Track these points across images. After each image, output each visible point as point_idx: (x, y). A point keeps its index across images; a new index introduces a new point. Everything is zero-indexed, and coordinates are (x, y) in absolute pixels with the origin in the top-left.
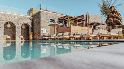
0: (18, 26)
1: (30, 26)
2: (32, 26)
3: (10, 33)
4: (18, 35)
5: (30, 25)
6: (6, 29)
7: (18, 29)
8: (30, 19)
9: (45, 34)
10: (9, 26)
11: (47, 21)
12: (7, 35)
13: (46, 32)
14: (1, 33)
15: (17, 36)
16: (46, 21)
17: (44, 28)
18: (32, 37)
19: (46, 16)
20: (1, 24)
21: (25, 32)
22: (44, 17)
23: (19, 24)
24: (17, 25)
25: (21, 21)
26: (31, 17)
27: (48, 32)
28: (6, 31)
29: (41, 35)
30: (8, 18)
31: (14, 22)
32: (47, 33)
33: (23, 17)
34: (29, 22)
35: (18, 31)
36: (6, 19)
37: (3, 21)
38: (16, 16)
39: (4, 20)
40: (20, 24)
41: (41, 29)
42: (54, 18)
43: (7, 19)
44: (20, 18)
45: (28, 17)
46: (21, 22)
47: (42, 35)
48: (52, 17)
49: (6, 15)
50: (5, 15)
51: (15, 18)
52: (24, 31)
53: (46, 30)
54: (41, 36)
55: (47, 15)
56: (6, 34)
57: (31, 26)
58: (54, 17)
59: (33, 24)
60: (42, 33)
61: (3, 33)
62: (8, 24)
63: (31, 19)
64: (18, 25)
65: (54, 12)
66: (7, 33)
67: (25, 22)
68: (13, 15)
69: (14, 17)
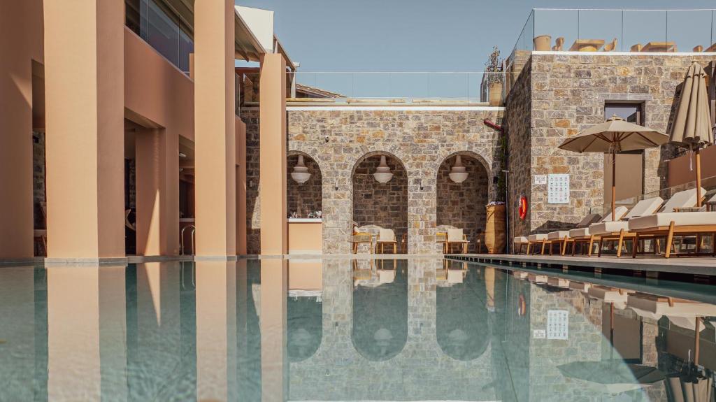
0: (417, 173)
1: (490, 163)
2: (498, 168)
3: (397, 215)
4: (422, 225)
5: (489, 160)
6: (376, 193)
7: (419, 191)
8: (486, 123)
9: (563, 208)
10: (383, 177)
11: (579, 120)
12: (379, 228)
13: (573, 195)
14: (341, 218)
15: (414, 233)
16: (573, 121)
17: (556, 171)
18: (497, 232)
19: (572, 83)
20: (340, 171)
21: (469, 207)
22: (557, 93)
23: (423, 158)
24: (414, 169)
25: (437, 143)
26: (496, 109)
27: (584, 199)
28: (376, 203)
29: (536, 220)
30: (369, 132)
31: (399, 154)
32: (580, 203)
33: (446, 118)
34: (479, 140)
35: (420, 201)
36: (361, 139)
37: (345, 150)
38: (407, 118)
39: (351, 145)
40: (433, 159)
41: (538, 180)
42: (644, 91)
43: (366, 141)
44: (429, 125)
45: (477, 113)
46: (436, 148)
47: (545, 221)
48: (625, 81)
49: (360, 119)
50: (356, 119)
51: (406, 131)
52: (467, 202)
53: (572, 185)
54: (533, 228)
55: (578, 74)
56: (377, 219)
57: (494, 165)
58: (642, 80)
59: (503, 155)
60: (539, 207)
61: (348, 215)
62: (378, 165)
63: (494, 121)
64: (418, 166)
65: (650, 48)
66: (382, 214)
67: (460, 146)
68: (394, 112)
69: (398, 121)
